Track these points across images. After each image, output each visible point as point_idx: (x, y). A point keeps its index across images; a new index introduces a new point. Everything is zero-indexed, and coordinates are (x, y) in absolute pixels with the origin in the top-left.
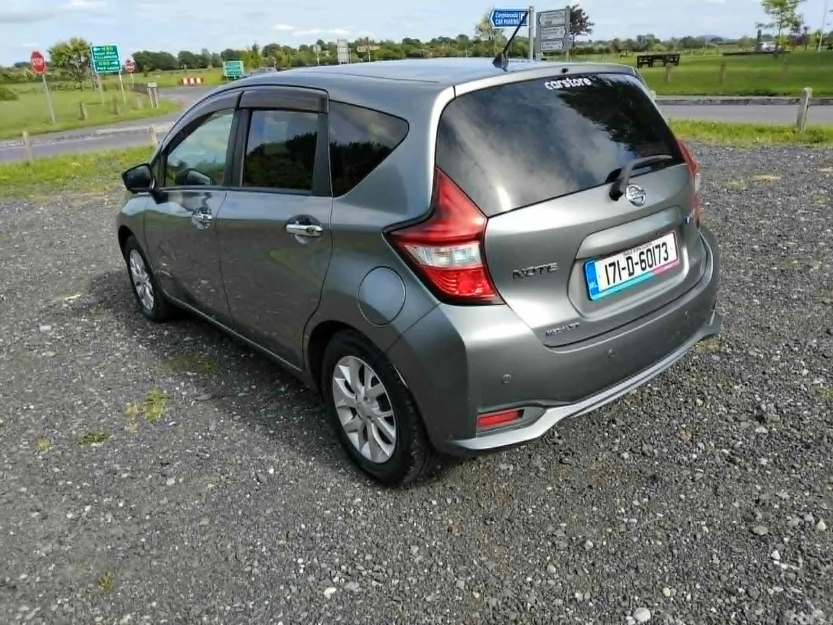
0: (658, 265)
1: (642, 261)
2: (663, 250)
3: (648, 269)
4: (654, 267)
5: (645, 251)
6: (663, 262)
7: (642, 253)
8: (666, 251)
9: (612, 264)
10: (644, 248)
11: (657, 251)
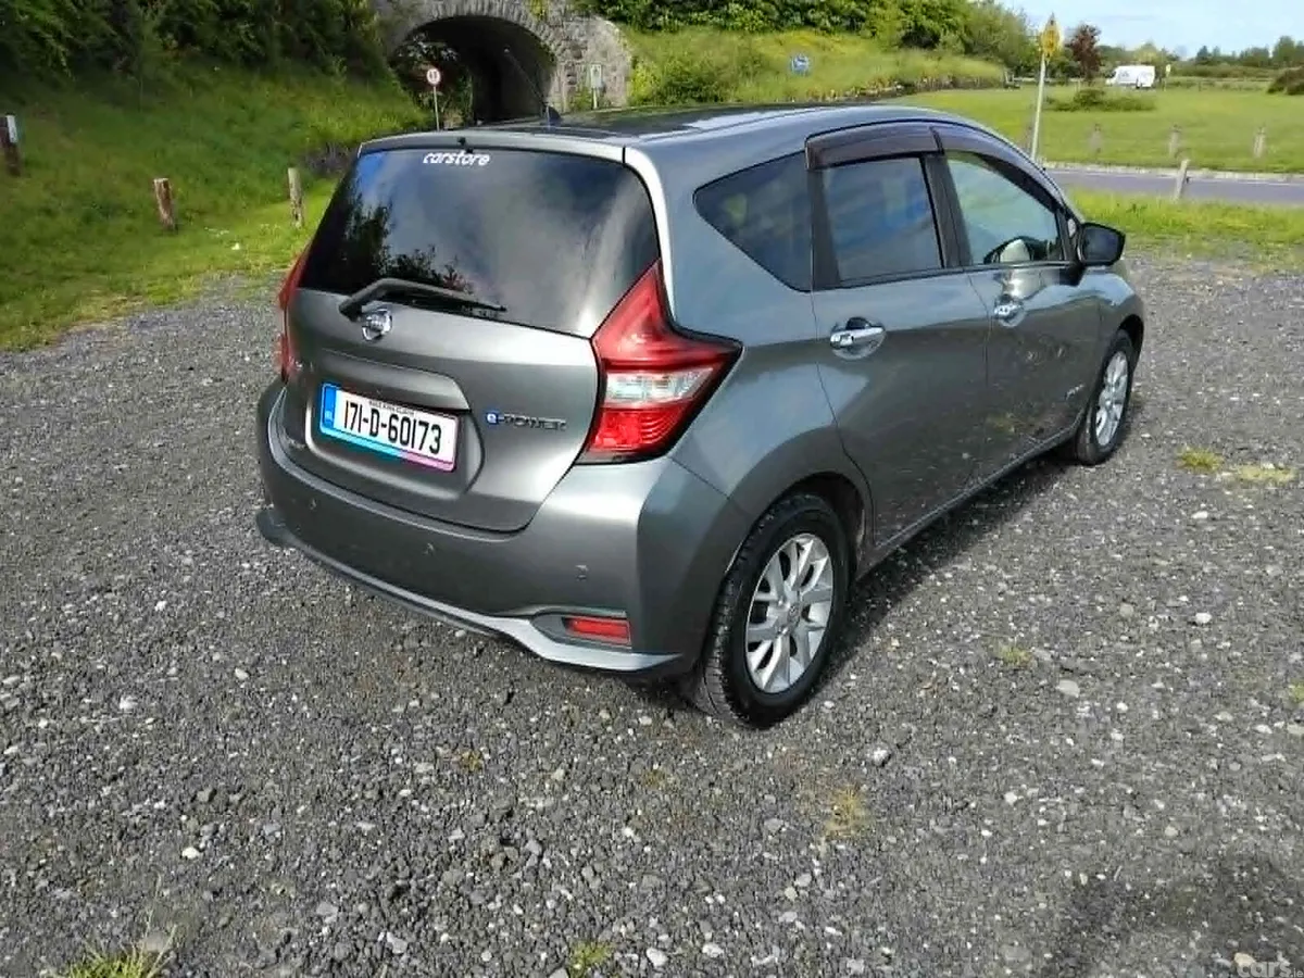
0: (416, 450)
1: (392, 428)
2: (432, 435)
3: (398, 444)
4: (409, 448)
5: (401, 417)
6: (426, 451)
7: (394, 416)
8: (437, 440)
9: (354, 405)
10: (401, 412)
11: (420, 430)
